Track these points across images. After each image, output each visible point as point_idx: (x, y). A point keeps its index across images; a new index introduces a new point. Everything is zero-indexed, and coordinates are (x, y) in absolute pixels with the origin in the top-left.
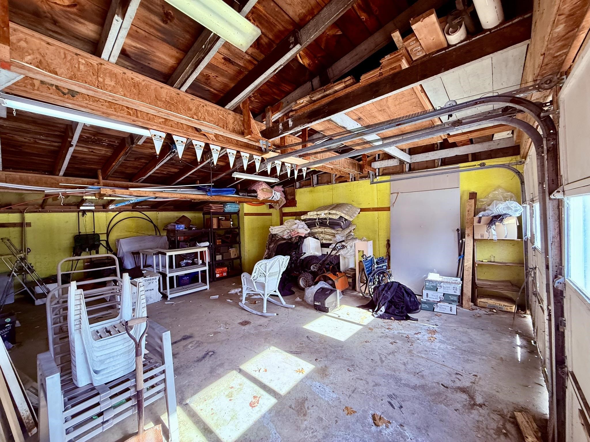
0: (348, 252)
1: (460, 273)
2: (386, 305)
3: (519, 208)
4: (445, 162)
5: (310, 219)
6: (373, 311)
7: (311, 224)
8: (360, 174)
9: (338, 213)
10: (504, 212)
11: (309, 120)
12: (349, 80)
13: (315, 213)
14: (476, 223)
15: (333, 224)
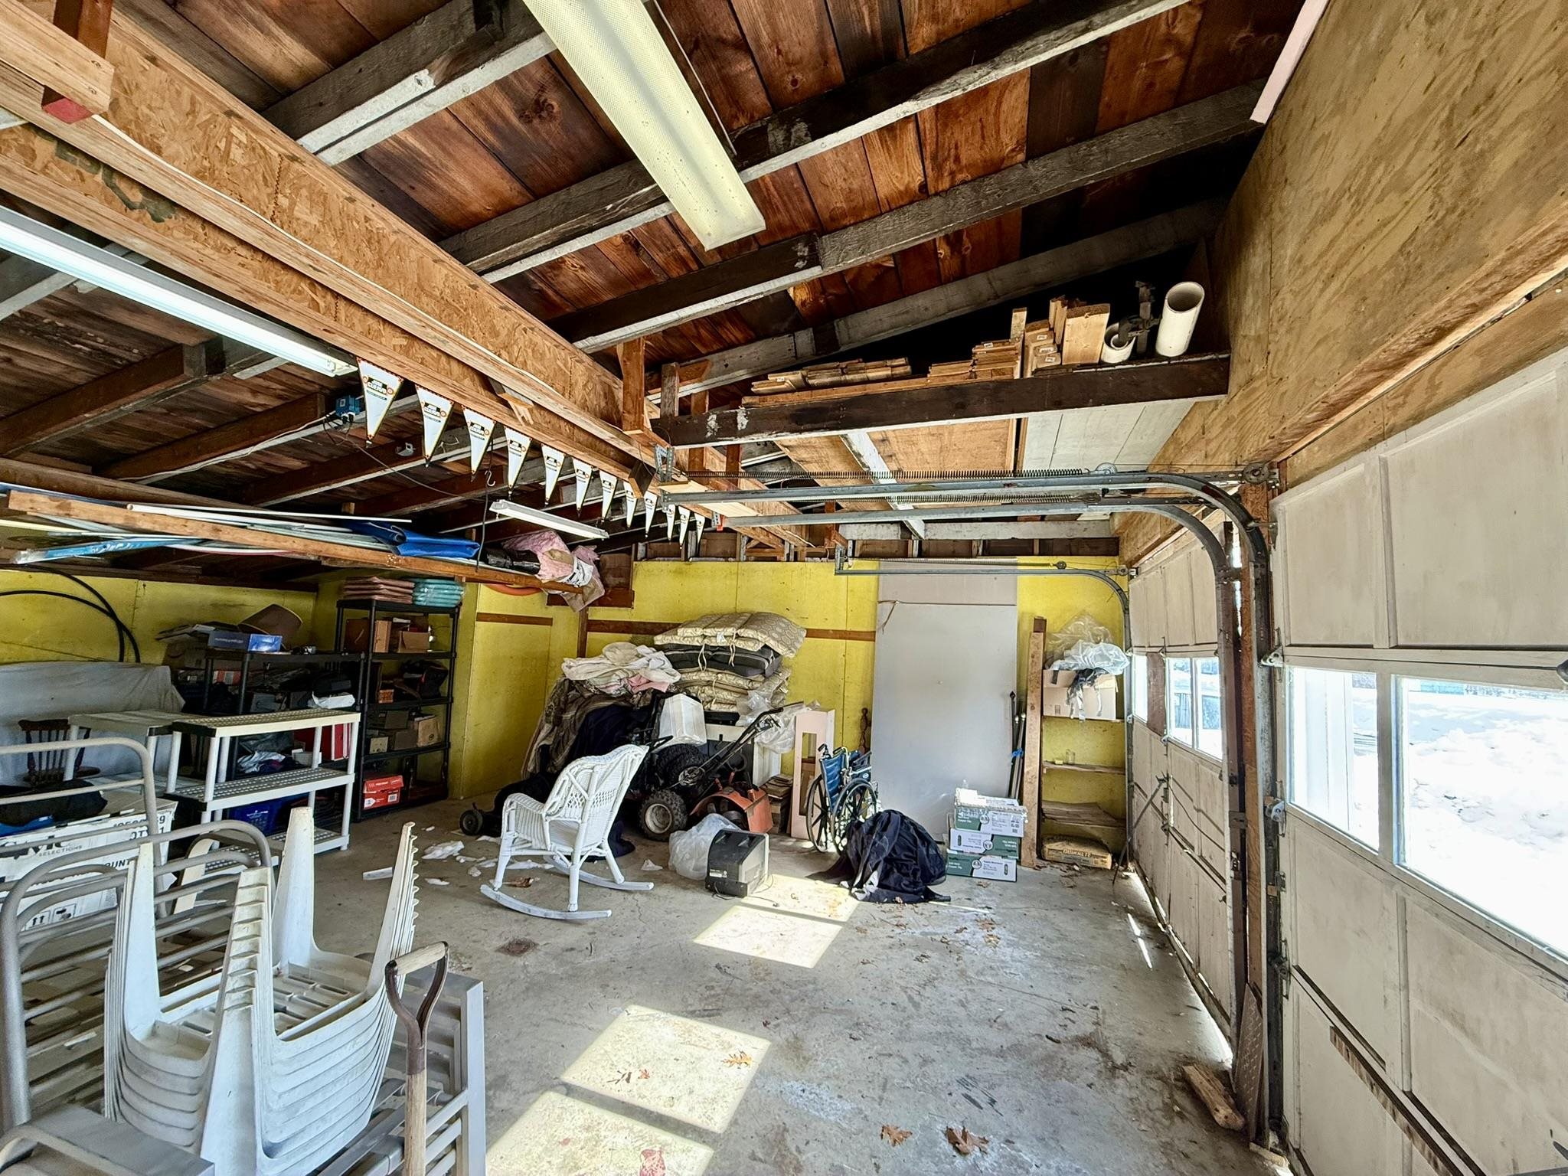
0: (779, 735)
1: (1015, 789)
2: (880, 868)
3: (1122, 659)
4: (991, 548)
5: (678, 647)
6: (851, 887)
7: (682, 658)
8: (809, 546)
9: (761, 637)
10: (1096, 665)
11: (794, 425)
12: (901, 366)
13: (699, 631)
14: (1047, 684)
15: (745, 664)
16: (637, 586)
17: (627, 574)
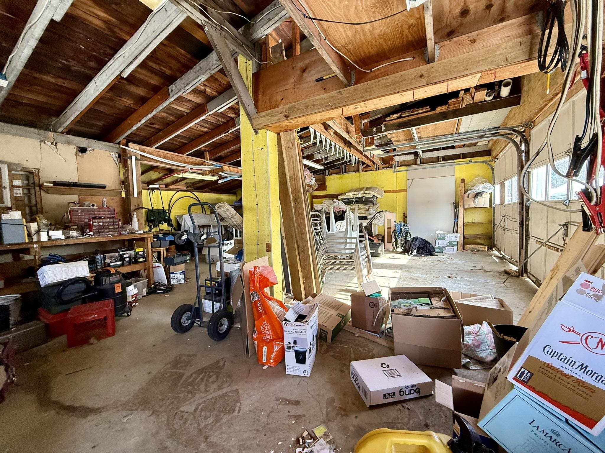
0: (379, 221)
1: (455, 230)
2: (416, 249)
3: (491, 187)
4: (445, 158)
5: (346, 199)
6: (408, 254)
8: (383, 165)
9: (372, 193)
10: (483, 191)
12: (428, 108)
13: (353, 193)
14: (466, 198)
15: (368, 202)
16: (327, 184)
17: (324, 180)
